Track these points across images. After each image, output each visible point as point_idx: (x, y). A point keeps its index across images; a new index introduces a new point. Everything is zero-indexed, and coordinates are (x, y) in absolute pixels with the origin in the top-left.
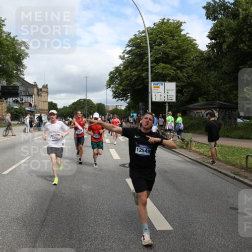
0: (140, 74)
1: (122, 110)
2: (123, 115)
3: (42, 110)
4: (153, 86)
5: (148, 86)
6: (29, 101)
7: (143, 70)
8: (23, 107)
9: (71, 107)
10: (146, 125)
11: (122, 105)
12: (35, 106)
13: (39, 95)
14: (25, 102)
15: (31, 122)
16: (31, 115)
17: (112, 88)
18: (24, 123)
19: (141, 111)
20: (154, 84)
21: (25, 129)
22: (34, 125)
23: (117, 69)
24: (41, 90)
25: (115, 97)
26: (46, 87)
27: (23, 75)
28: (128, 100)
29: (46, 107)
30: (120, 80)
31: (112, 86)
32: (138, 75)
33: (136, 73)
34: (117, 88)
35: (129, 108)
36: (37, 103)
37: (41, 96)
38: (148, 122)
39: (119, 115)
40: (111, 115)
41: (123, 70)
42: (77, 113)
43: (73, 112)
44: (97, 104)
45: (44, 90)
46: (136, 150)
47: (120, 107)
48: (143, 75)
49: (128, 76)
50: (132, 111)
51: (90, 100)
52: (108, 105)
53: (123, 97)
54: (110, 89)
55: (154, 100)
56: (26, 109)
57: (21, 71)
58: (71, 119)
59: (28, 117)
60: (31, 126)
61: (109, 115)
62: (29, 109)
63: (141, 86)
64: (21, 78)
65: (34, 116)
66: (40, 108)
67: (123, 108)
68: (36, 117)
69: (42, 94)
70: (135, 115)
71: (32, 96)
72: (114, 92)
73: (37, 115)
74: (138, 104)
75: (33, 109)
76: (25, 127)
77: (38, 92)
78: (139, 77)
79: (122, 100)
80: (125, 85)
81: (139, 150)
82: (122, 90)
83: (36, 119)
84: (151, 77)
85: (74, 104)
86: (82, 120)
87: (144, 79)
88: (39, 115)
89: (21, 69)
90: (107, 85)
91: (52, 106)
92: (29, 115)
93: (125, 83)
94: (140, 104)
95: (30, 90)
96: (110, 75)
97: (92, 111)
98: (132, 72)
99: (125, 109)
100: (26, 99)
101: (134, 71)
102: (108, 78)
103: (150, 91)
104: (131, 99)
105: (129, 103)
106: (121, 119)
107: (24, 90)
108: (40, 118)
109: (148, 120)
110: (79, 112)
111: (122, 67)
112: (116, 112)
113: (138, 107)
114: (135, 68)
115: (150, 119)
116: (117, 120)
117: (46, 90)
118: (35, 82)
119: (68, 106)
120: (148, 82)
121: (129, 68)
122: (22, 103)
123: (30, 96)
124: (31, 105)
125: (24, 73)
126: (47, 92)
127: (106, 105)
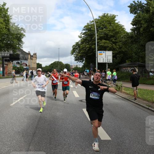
0: (91, 46)
1: (80, 68)
2: (81, 71)
3: (33, 68)
4: (98, 53)
5: (95, 54)
6: (26, 63)
7: (92, 44)
8: (22, 66)
9: (50, 66)
10: (96, 80)
11: (80, 65)
12: (29, 66)
13: (31, 59)
14: (23, 63)
15: (27, 75)
16: (26, 71)
17: (74, 55)
18: (22, 76)
19: (91, 69)
20: (99, 52)
21: (23, 79)
22: (29, 77)
23: (77, 43)
24: (32, 56)
25: (76, 60)
26: (35, 54)
27: (22, 47)
28: (84, 62)
29: (35, 66)
30: (79, 50)
31: (74, 53)
32: (90, 47)
33: (88, 46)
34: (77, 55)
35: (84, 67)
36: (30, 64)
37: (33, 60)
38: (98, 77)
39: (78, 71)
40: (74, 71)
41: (81, 44)
42: (53, 71)
43: (51, 69)
44: (65, 64)
45: (34, 56)
46: (91, 95)
47: (79, 66)
48: (93, 47)
49: (84, 48)
50: (86, 68)
51: (61, 62)
52: (72, 65)
53: (81, 60)
54: (73, 55)
55: (99, 62)
56: (24, 67)
57: (21, 45)
58: (50, 73)
59: (25, 72)
60: (27, 77)
61: (73, 71)
62: (25, 68)
63: (91, 53)
64: (21, 49)
65: (28, 71)
66: (32, 67)
67: (81, 67)
68: (29, 72)
69: (33, 59)
70: (88, 71)
71: (27, 60)
72: (76, 57)
73: (30, 71)
74: (90, 64)
75: (28, 67)
76: (23, 78)
77: (31, 57)
78: (90, 48)
79: (80, 62)
80: (82, 53)
81: (92, 95)
82: (80, 56)
83: (29, 73)
84: (98, 48)
85: (52, 64)
86: (57, 74)
87: (93, 49)
88: (31, 71)
89: (21, 44)
90: (71, 53)
91: (39, 66)
92: (25, 71)
93: (82, 51)
94: (91, 64)
95: (26, 56)
96: (73, 47)
97: (62, 69)
98: (86, 45)
99: (82, 67)
100: (24, 62)
101: (87, 45)
102: (72, 49)
103: (97, 56)
104: (86, 62)
105: (84, 64)
106: (79, 73)
107: (23, 56)
108: (32, 73)
109: (98, 76)
110: (55, 70)
111: (80, 42)
112: (76, 69)
113: (90, 66)
114: (88, 43)
115: (99, 76)
116: (77, 74)
117: (35, 56)
118: (29, 52)
119: (48, 66)
120: (95, 51)
121: (84, 43)
122: (22, 64)
123: (26, 60)
124: (26, 65)
125: (23, 46)
126: (36, 57)
127: (70, 65)
